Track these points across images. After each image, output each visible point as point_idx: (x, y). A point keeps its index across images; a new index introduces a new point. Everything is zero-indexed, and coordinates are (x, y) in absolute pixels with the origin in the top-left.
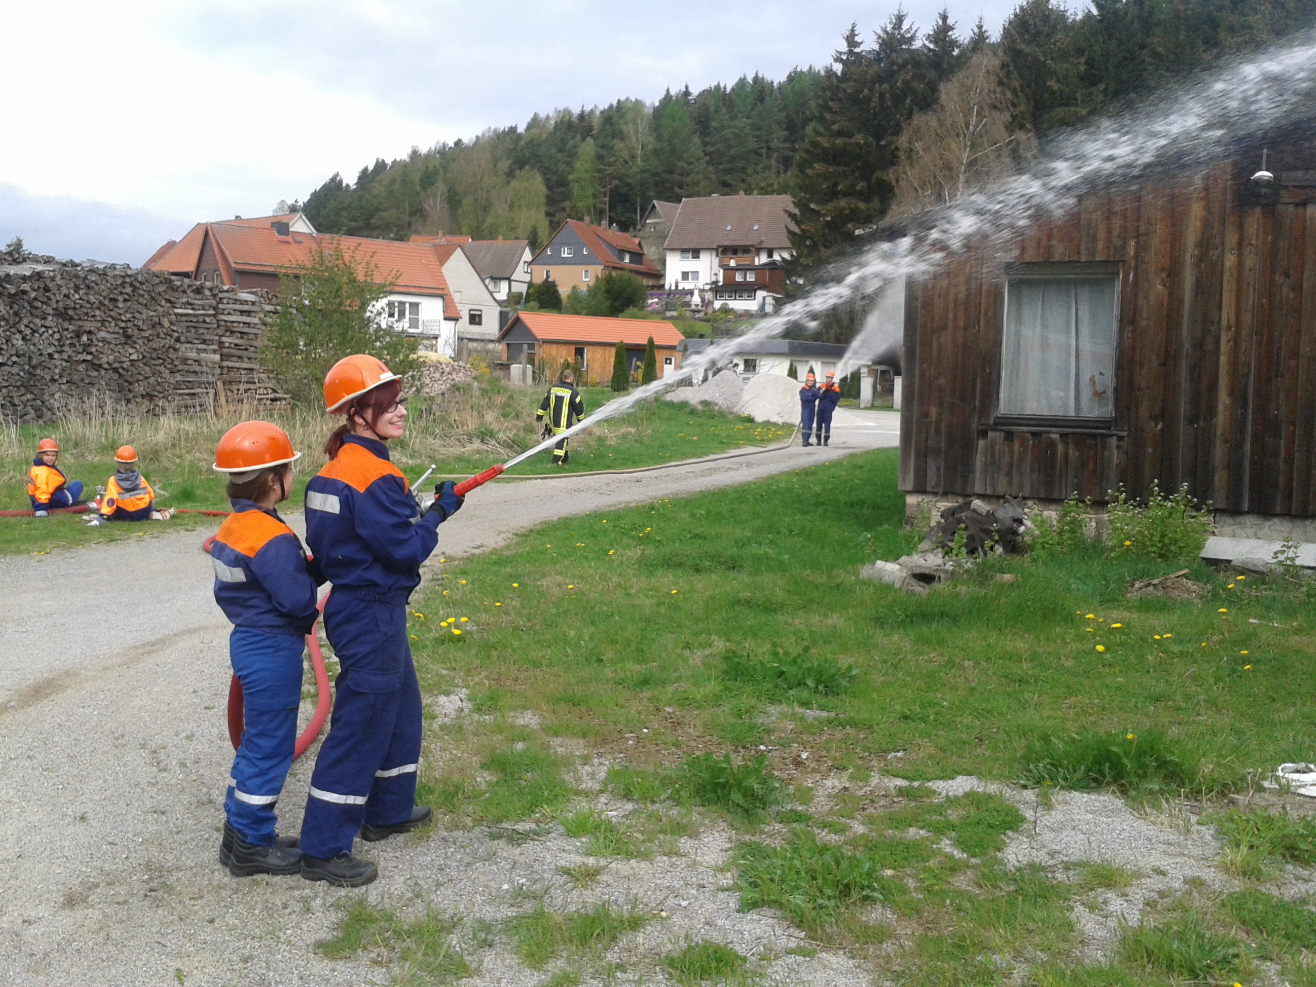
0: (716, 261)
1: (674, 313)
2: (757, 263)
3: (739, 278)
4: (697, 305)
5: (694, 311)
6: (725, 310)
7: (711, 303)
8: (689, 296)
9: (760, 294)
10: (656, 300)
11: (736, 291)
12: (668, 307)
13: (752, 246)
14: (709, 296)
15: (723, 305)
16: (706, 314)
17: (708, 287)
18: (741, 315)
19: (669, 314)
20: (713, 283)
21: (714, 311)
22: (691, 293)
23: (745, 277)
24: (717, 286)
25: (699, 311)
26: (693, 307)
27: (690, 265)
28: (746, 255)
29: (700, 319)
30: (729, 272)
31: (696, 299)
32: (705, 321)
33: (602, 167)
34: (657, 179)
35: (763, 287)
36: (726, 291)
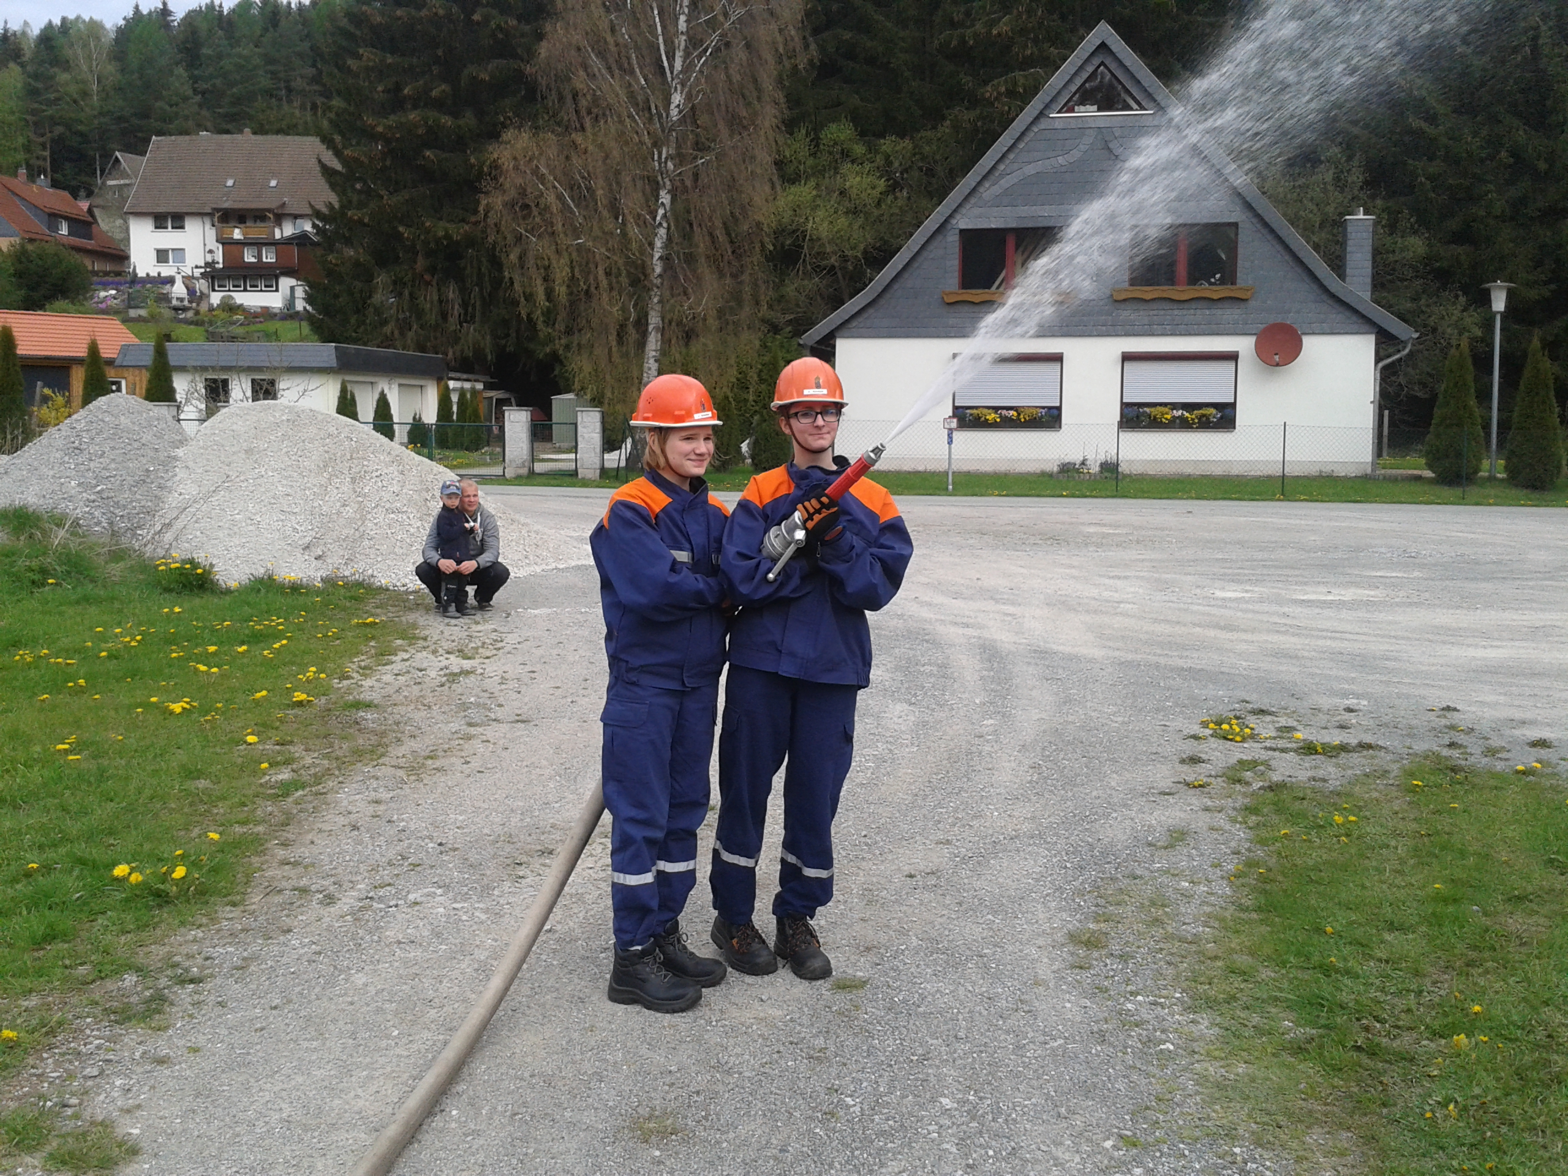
0: (211, 234)
1: (143, 312)
2: (278, 235)
3: (249, 258)
4: (181, 300)
5: (176, 309)
6: (229, 308)
7: (203, 296)
8: (168, 286)
9: (286, 283)
10: (113, 292)
11: (245, 278)
12: (131, 303)
13: (269, 210)
14: (202, 285)
15: (223, 297)
16: (197, 313)
17: (197, 273)
18: (256, 315)
19: (133, 313)
20: (207, 264)
21: (211, 309)
22: (171, 281)
23: (259, 256)
24: (214, 269)
25: (185, 309)
26: (174, 302)
27: (169, 238)
28: (259, 224)
29: (187, 322)
30: (233, 247)
31: (179, 290)
32: (197, 323)
33: (36, 106)
34: (123, 125)
35: (289, 273)
36: (229, 277)
